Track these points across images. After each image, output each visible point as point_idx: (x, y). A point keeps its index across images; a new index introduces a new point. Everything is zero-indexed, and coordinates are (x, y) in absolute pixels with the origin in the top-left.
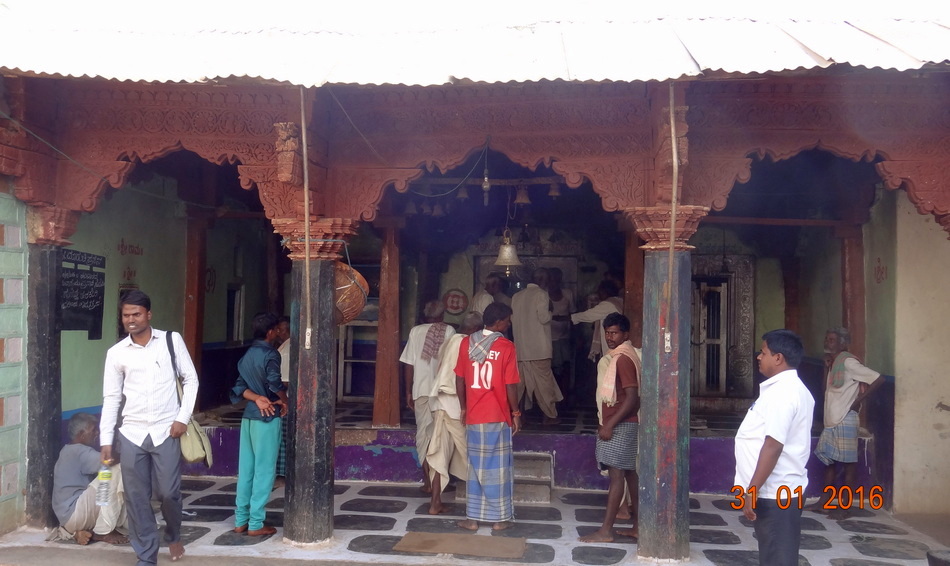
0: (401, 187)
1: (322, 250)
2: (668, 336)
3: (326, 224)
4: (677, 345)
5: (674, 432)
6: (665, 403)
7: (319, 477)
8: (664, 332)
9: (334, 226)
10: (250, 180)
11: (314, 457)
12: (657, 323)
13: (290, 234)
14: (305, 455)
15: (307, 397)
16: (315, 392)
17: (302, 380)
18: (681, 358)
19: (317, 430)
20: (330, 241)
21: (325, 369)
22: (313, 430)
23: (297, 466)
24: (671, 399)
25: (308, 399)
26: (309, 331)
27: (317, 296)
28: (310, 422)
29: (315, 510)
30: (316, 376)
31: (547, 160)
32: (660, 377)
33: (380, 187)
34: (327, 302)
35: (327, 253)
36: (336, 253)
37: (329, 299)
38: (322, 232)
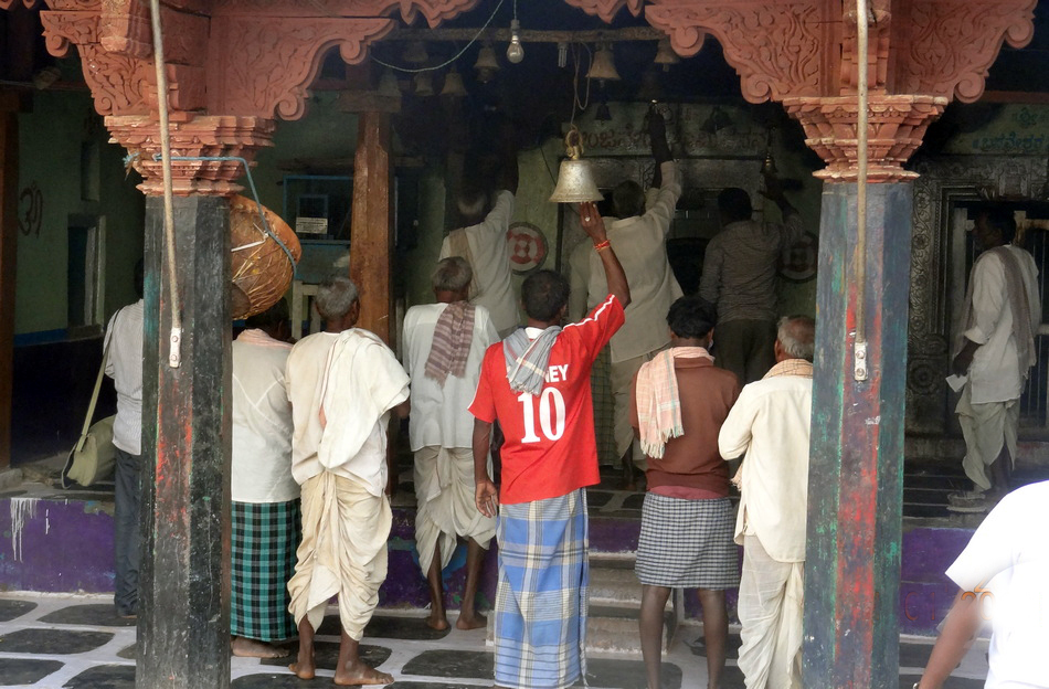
0: (352, 53)
1: (200, 176)
2: (860, 348)
3: (207, 126)
4: (878, 367)
5: (871, 533)
6: (853, 477)
7: (198, 608)
8: (853, 340)
9: (221, 130)
10: (65, 39)
11: (187, 571)
12: (840, 324)
13: (139, 145)
14: (171, 567)
15: (173, 458)
16: (190, 449)
17: (164, 426)
18: (886, 391)
19: (195, 521)
20: (216, 161)
21: (208, 403)
22: (187, 520)
23: (157, 590)
24: (865, 470)
25: (176, 462)
26: (176, 332)
27: (191, 265)
28: (181, 506)
29: (191, 671)
30: (190, 418)
32: (845, 427)
33: (312, 54)
34: (211, 276)
35: (210, 183)
36: (228, 182)
37: (215, 272)
38: (199, 142)
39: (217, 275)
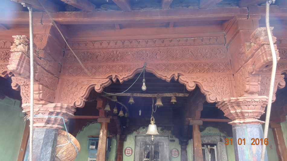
0: (98, 88)
1: (48, 122)
3: (51, 107)
9: (55, 107)
10: (17, 84)
20: (53, 117)
31: (177, 75)
33: (87, 88)
34: (46, 154)
35: (51, 124)
36: (58, 124)
37: (48, 152)
38: (48, 111)
39: (49, 154)
